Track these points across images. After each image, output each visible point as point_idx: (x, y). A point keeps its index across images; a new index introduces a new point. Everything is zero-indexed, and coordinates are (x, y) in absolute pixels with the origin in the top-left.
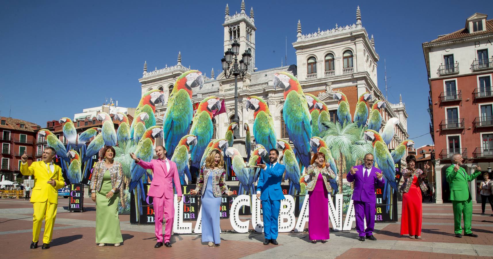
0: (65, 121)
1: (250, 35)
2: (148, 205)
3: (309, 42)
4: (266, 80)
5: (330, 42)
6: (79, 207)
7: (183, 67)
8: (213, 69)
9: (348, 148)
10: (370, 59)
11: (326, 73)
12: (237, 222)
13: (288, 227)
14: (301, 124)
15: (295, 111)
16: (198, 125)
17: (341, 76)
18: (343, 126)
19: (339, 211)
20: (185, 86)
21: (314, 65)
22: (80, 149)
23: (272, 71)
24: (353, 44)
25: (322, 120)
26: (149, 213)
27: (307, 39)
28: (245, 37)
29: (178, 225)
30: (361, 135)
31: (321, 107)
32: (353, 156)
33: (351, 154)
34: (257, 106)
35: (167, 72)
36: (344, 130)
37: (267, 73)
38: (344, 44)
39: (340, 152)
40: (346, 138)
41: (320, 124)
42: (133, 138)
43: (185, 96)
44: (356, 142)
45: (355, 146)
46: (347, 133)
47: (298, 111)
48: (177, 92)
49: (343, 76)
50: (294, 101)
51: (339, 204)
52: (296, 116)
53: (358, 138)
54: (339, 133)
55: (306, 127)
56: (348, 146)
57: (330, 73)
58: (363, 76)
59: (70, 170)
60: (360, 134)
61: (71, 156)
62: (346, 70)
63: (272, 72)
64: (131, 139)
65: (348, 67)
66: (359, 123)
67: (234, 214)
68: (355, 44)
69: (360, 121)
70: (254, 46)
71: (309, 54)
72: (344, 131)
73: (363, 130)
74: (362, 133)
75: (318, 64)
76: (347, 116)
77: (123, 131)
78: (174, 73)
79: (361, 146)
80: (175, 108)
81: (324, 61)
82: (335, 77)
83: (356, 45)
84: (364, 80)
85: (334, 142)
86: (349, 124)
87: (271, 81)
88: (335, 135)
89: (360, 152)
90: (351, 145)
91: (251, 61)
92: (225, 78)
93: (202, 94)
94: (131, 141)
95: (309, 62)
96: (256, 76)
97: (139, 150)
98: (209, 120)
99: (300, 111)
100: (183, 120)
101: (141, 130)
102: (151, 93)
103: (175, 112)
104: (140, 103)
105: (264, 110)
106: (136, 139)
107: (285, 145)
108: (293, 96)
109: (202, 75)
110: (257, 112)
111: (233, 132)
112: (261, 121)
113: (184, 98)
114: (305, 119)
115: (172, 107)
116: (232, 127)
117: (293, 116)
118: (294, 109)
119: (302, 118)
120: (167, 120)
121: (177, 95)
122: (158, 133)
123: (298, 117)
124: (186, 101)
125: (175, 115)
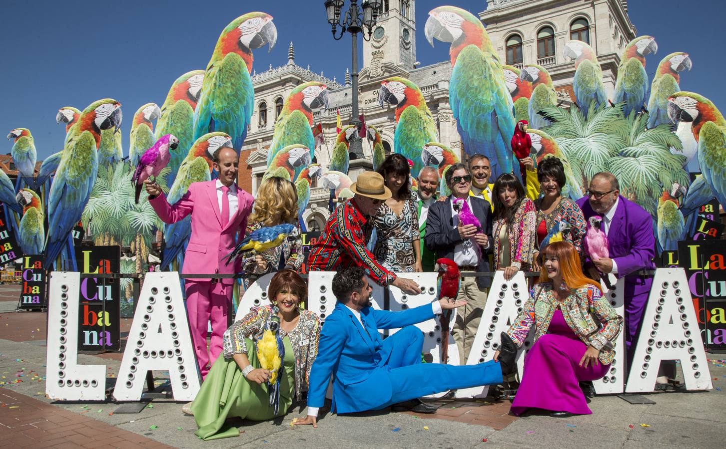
0: (18, 134)
1: (407, 7)
3: (508, 9)
4: (435, 81)
5: (545, 6)
6: (38, 302)
7: (297, 67)
8: (348, 70)
9: (600, 166)
10: (620, 34)
11: (541, 62)
14: (490, 118)
15: (476, 89)
16: (284, 139)
17: (567, 65)
18: (589, 116)
20: (237, 47)
21: (518, 50)
22: (41, 187)
23: (445, 65)
24: (590, 5)
27: (505, 5)
28: (398, 9)
30: (632, 134)
34: (400, 97)
35: (273, 76)
36: (591, 125)
37: (436, 69)
38: (573, 8)
39: (583, 174)
40: (596, 144)
41: (534, 113)
42: (128, 157)
43: (237, 67)
44: (621, 150)
45: (619, 160)
46: (599, 131)
48: (221, 60)
49: (571, 64)
52: (478, 99)
53: (625, 141)
54: (580, 132)
56: (601, 161)
57: (546, 61)
58: (609, 61)
59: (22, 229)
60: (629, 133)
61: (24, 202)
63: (445, 66)
64: (123, 159)
66: (627, 108)
68: (593, 6)
69: (628, 103)
70: (413, 26)
71: (509, 30)
72: (590, 126)
73: (636, 123)
74: (634, 130)
75: (525, 48)
76: (596, 94)
78: (282, 78)
79: (633, 159)
81: (536, 40)
82: (557, 67)
83: (594, 8)
84: (610, 70)
85: (568, 153)
86: (603, 111)
87: (443, 82)
88: (570, 136)
89: (631, 173)
90: (608, 158)
91: (409, 51)
92: (366, 80)
93: (329, 110)
94: (123, 164)
95: (508, 45)
96: (418, 74)
97: (66, 163)
98: (307, 128)
99: (486, 89)
100: (233, 118)
101: (144, 141)
102: (190, 77)
103: (217, 101)
104: (168, 97)
105: (416, 103)
106: (135, 160)
107: (443, 155)
108: (471, 58)
109: (273, 24)
110: (401, 109)
111: (348, 146)
112: (410, 127)
113: (234, 70)
114: (500, 107)
115: (211, 90)
116: (346, 134)
117: (472, 100)
118: (473, 85)
119: (491, 105)
120: (200, 118)
121: (221, 67)
122: (109, 117)
123: (482, 101)
124: (240, 77)
125: (217, 108)
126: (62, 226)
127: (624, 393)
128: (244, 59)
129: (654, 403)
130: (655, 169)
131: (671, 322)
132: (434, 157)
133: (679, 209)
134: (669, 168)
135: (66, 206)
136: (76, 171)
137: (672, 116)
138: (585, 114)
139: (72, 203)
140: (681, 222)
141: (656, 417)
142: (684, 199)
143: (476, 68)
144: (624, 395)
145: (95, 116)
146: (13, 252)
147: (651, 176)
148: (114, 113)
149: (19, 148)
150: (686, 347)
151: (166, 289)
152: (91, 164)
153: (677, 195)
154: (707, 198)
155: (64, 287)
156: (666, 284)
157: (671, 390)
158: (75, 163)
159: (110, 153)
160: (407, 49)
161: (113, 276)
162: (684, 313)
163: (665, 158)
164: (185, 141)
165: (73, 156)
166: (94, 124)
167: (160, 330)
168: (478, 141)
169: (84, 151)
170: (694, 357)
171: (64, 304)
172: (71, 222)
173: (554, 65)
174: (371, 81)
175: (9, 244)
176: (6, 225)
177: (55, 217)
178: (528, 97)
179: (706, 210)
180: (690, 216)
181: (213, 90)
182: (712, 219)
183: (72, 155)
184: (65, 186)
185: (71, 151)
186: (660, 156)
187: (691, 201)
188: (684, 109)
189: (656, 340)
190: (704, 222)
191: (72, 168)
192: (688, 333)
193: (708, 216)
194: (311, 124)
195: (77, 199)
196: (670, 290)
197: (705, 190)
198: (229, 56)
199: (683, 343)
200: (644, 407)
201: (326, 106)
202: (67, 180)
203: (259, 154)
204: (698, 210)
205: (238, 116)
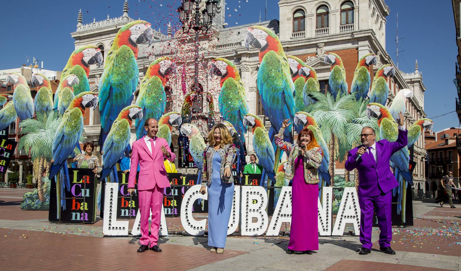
2: (74, 196)
4: (239, 39)
7: (130, 19)
8: (170, 23)
9: (342, 128)
10: (377, 13)
11: (318, 31)
12: (190, 221)
13: (258, 229)
14: (280, 95)
15: (273, 78)
17: (337, 35)
18: (337, 99)
19: (327, 210)
20: (128, 42)
21: (302, 21)
23: (247, 28)
25: (308, 90)
26: (74, 208)
29: (110, 224)
30: (360, 110)
31: (308, 74)
32: (349, 138)
33: (345, 136)
34: (223, 72)
35: (110, 25)
36: (338, 104)
37: (240, 31)
39: (332, 132)
40: (340, 115)
41: (306, 95)
42: (57, 108)
43: (128, 55)
44: (354, 120)
45: (352, 125)
46: (342, 108)
47: (278, 78)
48: (117, 49)
49: (340, 35)
50: (272, 64)
51: (328, 200)
52: (274, 84)
53: (356, 114)
54: (331, 108)
55: (287, 99)
56: (342, 125)
57: (322, 31)
58: (367, 35)
60: (359, 110)
62: (345, 27)
64: (54, 110)
65: (347, 23)
66: (358, 95)
67: (186, 210)
69: (359, 93)
71: (296, 5)
72: (337, 105)
73: (363, 104)
74: (361, 108)
75: (307, 19)
76: (341, 86)
77: (43, 98)
79: (360, 125)
80: (115, 70)
81: (315, 15)
82: (329, 36)
84: (367, 41)
85: (324, 120)
86: (345, 96)
88: (326, 110)
89: (358, 133)
90: (346, 124)
94: (54, 112)
95: (295, 16)
96: (226, 33)
97: (64, 124)
98: (161, 88)
99: (279, 78)
100: (125, 87)
101: (68, 99)
102: (84, 50)
103: (115, 75)
104: (68, 63)
105: (234, 76)
106: (61, 110)
107: (255, 121)
108: (271, 59)
109: (151, 28)
110: (224, 79)
111: (191, 105)
112: (229, 91)
113: (126, 57)
114: (287, 89)
115: (111, 68)
116: (190, 97)
117: (271, 85)
118: (272, 75)
119: (282, 88)
120: (103, 85)
121: (118, 53)
122: (90, 101)
123: (277, 85)
124: (130, 61)
125: (114, 79)
126: (61, 157)
128: (133, 50)
131: (350, 208)
132: (250, 122)
135: (64, 146)
136: (70, 128)
137: (368, 115)
138: (335, 97)
143: (274, 65)
144: (331, 236)
145: (82, 100)
148: (93, 100)
150: (356, 218)
152: (79, 125)
156: (348, 193)
158: (70, 124)
160: (218, 13)
166: (81, 104)
168: (273, 109)
169: (76, 118)
171: (112, 196)
172: (67, 155)
173: (327, 35)
181: (112, 68)
183: (68, 120)
185: (68, 117)
186: (375, 124)
188: (374, 111)
189: (344, 215)
192: (356, 213)
195: (70, 143)
196: (350, 196)
198: (123, 47)
199: (354, 217)
202: (64, 133)
205: (128, 86)
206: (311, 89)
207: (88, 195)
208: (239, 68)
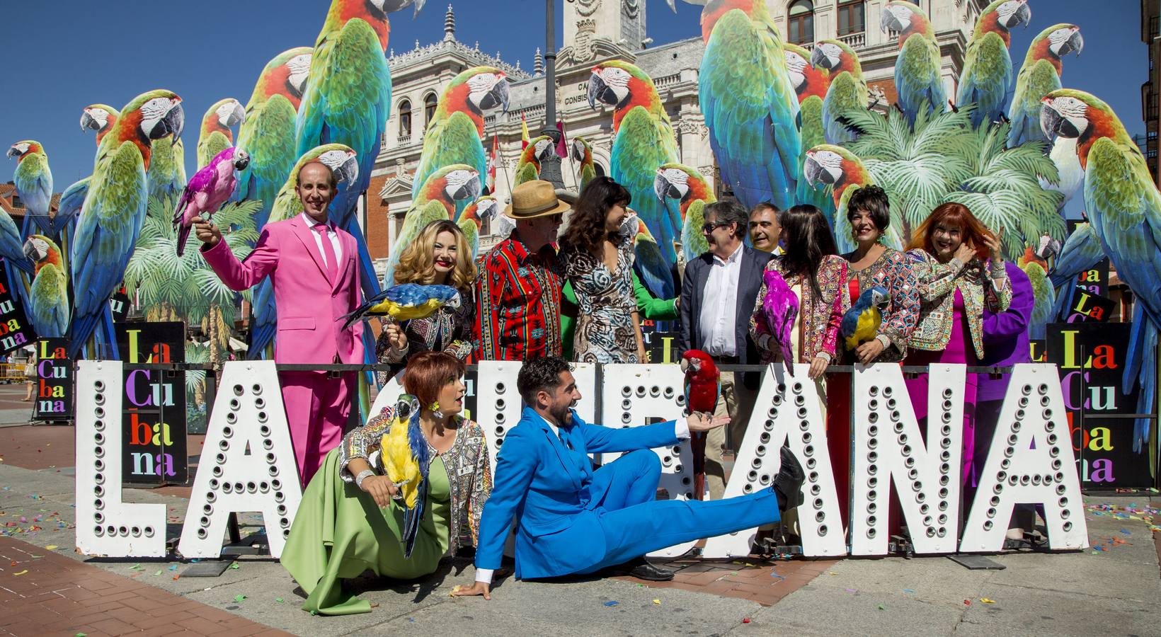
0: (23, 150)
6: (62, 410)
7: (459, 45)
8: (538, 51)
10: (967, 1)
15: (742, 80)
16: (438, 157)
17: (883, 47)
18: (917, 125)
20: (365, 9)
21: (807, 21)
22: (61, 233)
23: (692, 44)
29: (99, 516)
31: (834, 61)
34: (621, 93)
35: (420, 59)
36: (920, 140)
37: (678, 51)
39: (904, 218)
40: (926, 170)
41: (832, 119)
43: (363, 42)
44: (965, 181)
46: (931, 150)
47: (753, 79)
48: (338, 30)
49: (889, 46)
51: (947, 416)
53: (972, 168)
54: (902, 152)
56: (933, 199)
57: (851, 40)
58: (948, 42)
59: (34, 298)
60: (979, 154)
61: (36, 255)
63: (692, 46)
66: (977, 114)
69: (978, 106)
72: (918, 143)
73: (990, 138)
74: (985, 150)
75: (817, 18)
76: (930, 91)
78: (436, 62)
79: (982, 195)
81: (835, 7)
82: (867, 50)
84: (950, 57)
86: (939, 118)
87: (688, 71)
88: (886, 157)
90: (944, 194)
91: (635, 20)
92: (567, 66)
93: (509, 113)
95: (792, 13)
96: (649, 58)
97: (98, 193)
98: (475, 141)
99: (757, 80)
100: (358, 124)
102: (290, 59)
103: (333, 95)
104: (256, 90)
105: (646, 102)
107: (689, 183)
108: (734, 31)
110: (622, 111)
111: (538, 170)
112: (636, 140)
113: (360, 47)
114: (778, 108)
115: (323, 78)
116: (535, 150)
117: (734, 99)
118: (737, 74)
119: (765, 106)
120: (307, 122)
121: (339, 41)
122: (163, 119)
123: (751, 101)
124: (369, 58)
125: (332, 106)
126: (94, 291)
127: (958, 553)
128: (375, 29)
129: (1001, 568)
130: (1015, 213)
131: (1033, 446)
132: (673, 187)
133: (1048, 275)
134: (1037, 211)
135: (100, 260)
136: (114, 205)
138: (912, 123)
139: (108, 256)
140: (1050, 296)
141: (1005, 588)
142: (1056, 261)
143: (742, 47)
144: (957, 556)
145: (140, 118)
146: (21, 334)
147: (1008, 223)
148: (172, 113)
149: (25, 171)
150: (1054, 485)
151: (257, 387)
152: (136, 194)
153: (1046, 256)
154: (1091, 260)
155: (99, 384)
156: (1028, 388)
157: (1027, 550)
158: (111, 193)
159: (167, 178)
160: (632, 18)
161: (174, 366)
162: (1053, 433)
163: (1032, 196)
164: (284, 160)
165: (109, 181)
166: (139, 130)
167: (248, 452)
168: (743, 163)
169: (126, 174)
170: (1064, 500)
171: (100, 411)
172: (109, 285)
173: (862, 47)
174: (576, 69)
175: (14, 321)
176: (9, 291)
177: (82, 277)
178: (822, 96)
179: (1089, 279)
180: (1064, 288)
181: (326, 79)
182: (1097, 293)
183: (106, 180)
184: (97, 229)
185: (106, 173)
186: (1024, 192)
187: (1067, 265)
189: (1010, 473)
190: (1085, 297)
191: (107, 201)
192: (1058, 463)
193: (1090, 288)
194: (480, 133)
195: (115, 250)
196: (1034, 397)
197: (1089, 247)
198: (351, 24)
199: (1048, 478)
200: (986, 573)
201: (504, 106)
202: (99, 219)
203: (400, 182)
204: (1076, 279)
205: (366, 120)
206: (844, 103)
207: (169, 402)
208: (676, 128)
